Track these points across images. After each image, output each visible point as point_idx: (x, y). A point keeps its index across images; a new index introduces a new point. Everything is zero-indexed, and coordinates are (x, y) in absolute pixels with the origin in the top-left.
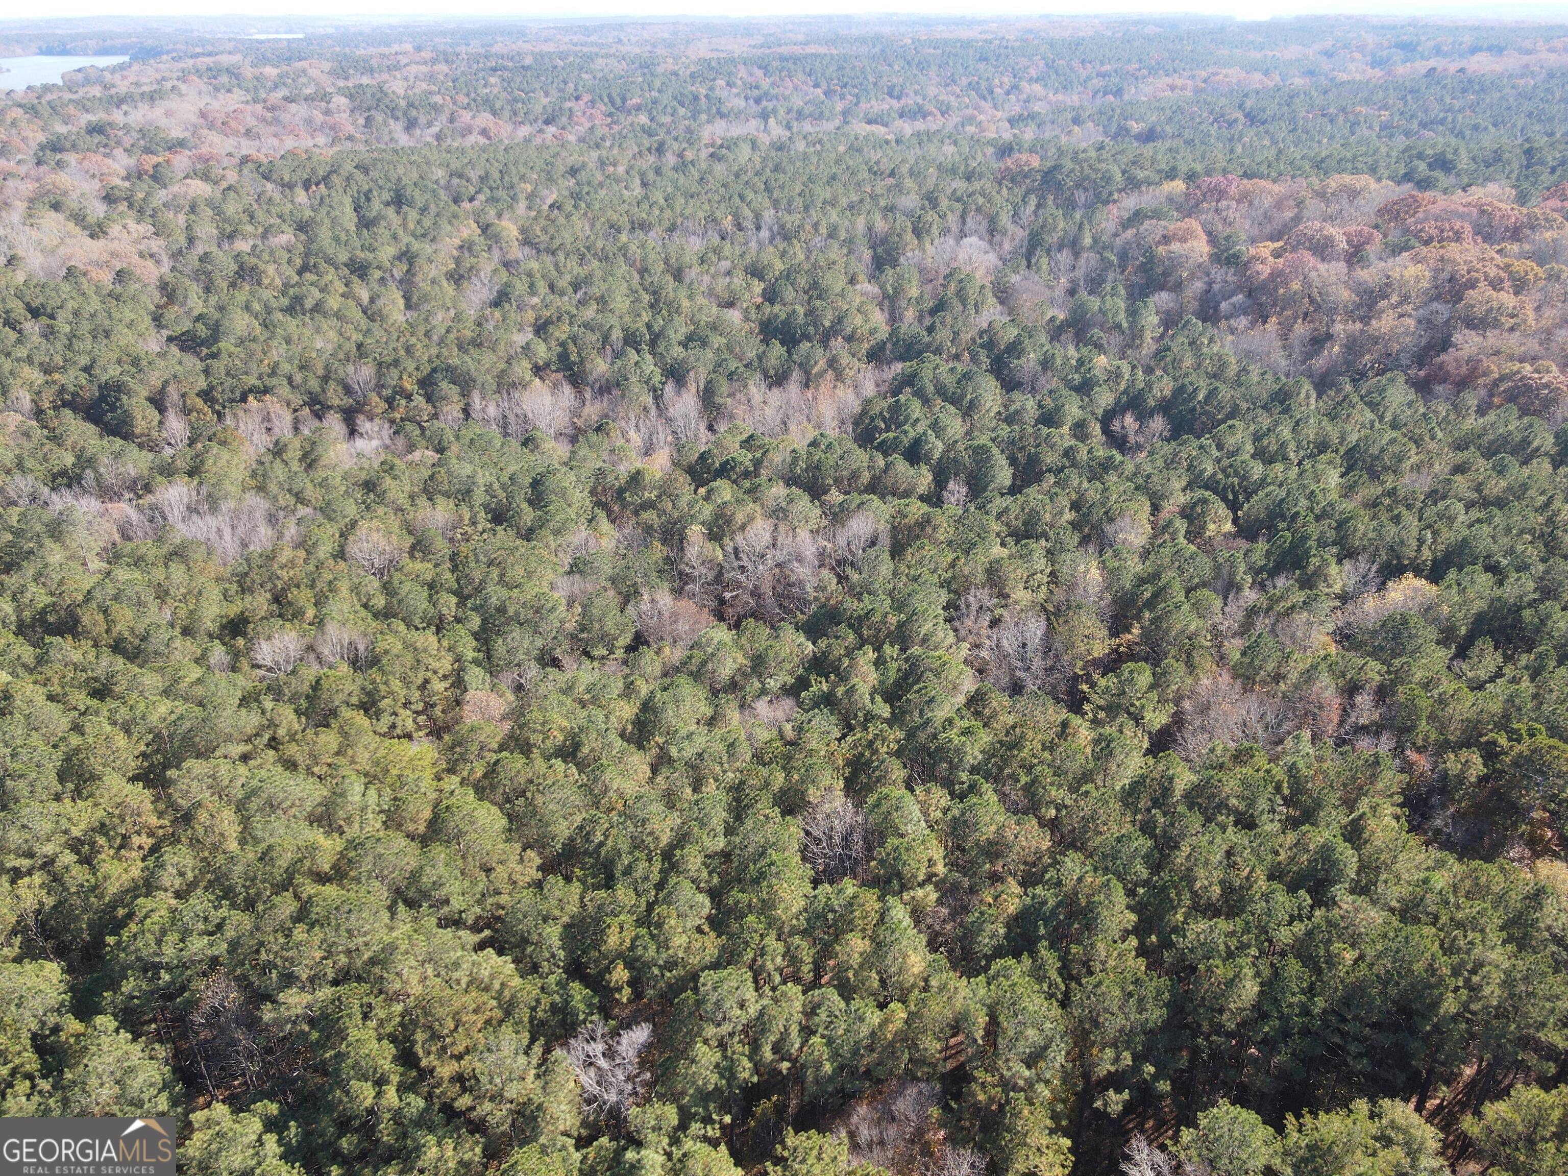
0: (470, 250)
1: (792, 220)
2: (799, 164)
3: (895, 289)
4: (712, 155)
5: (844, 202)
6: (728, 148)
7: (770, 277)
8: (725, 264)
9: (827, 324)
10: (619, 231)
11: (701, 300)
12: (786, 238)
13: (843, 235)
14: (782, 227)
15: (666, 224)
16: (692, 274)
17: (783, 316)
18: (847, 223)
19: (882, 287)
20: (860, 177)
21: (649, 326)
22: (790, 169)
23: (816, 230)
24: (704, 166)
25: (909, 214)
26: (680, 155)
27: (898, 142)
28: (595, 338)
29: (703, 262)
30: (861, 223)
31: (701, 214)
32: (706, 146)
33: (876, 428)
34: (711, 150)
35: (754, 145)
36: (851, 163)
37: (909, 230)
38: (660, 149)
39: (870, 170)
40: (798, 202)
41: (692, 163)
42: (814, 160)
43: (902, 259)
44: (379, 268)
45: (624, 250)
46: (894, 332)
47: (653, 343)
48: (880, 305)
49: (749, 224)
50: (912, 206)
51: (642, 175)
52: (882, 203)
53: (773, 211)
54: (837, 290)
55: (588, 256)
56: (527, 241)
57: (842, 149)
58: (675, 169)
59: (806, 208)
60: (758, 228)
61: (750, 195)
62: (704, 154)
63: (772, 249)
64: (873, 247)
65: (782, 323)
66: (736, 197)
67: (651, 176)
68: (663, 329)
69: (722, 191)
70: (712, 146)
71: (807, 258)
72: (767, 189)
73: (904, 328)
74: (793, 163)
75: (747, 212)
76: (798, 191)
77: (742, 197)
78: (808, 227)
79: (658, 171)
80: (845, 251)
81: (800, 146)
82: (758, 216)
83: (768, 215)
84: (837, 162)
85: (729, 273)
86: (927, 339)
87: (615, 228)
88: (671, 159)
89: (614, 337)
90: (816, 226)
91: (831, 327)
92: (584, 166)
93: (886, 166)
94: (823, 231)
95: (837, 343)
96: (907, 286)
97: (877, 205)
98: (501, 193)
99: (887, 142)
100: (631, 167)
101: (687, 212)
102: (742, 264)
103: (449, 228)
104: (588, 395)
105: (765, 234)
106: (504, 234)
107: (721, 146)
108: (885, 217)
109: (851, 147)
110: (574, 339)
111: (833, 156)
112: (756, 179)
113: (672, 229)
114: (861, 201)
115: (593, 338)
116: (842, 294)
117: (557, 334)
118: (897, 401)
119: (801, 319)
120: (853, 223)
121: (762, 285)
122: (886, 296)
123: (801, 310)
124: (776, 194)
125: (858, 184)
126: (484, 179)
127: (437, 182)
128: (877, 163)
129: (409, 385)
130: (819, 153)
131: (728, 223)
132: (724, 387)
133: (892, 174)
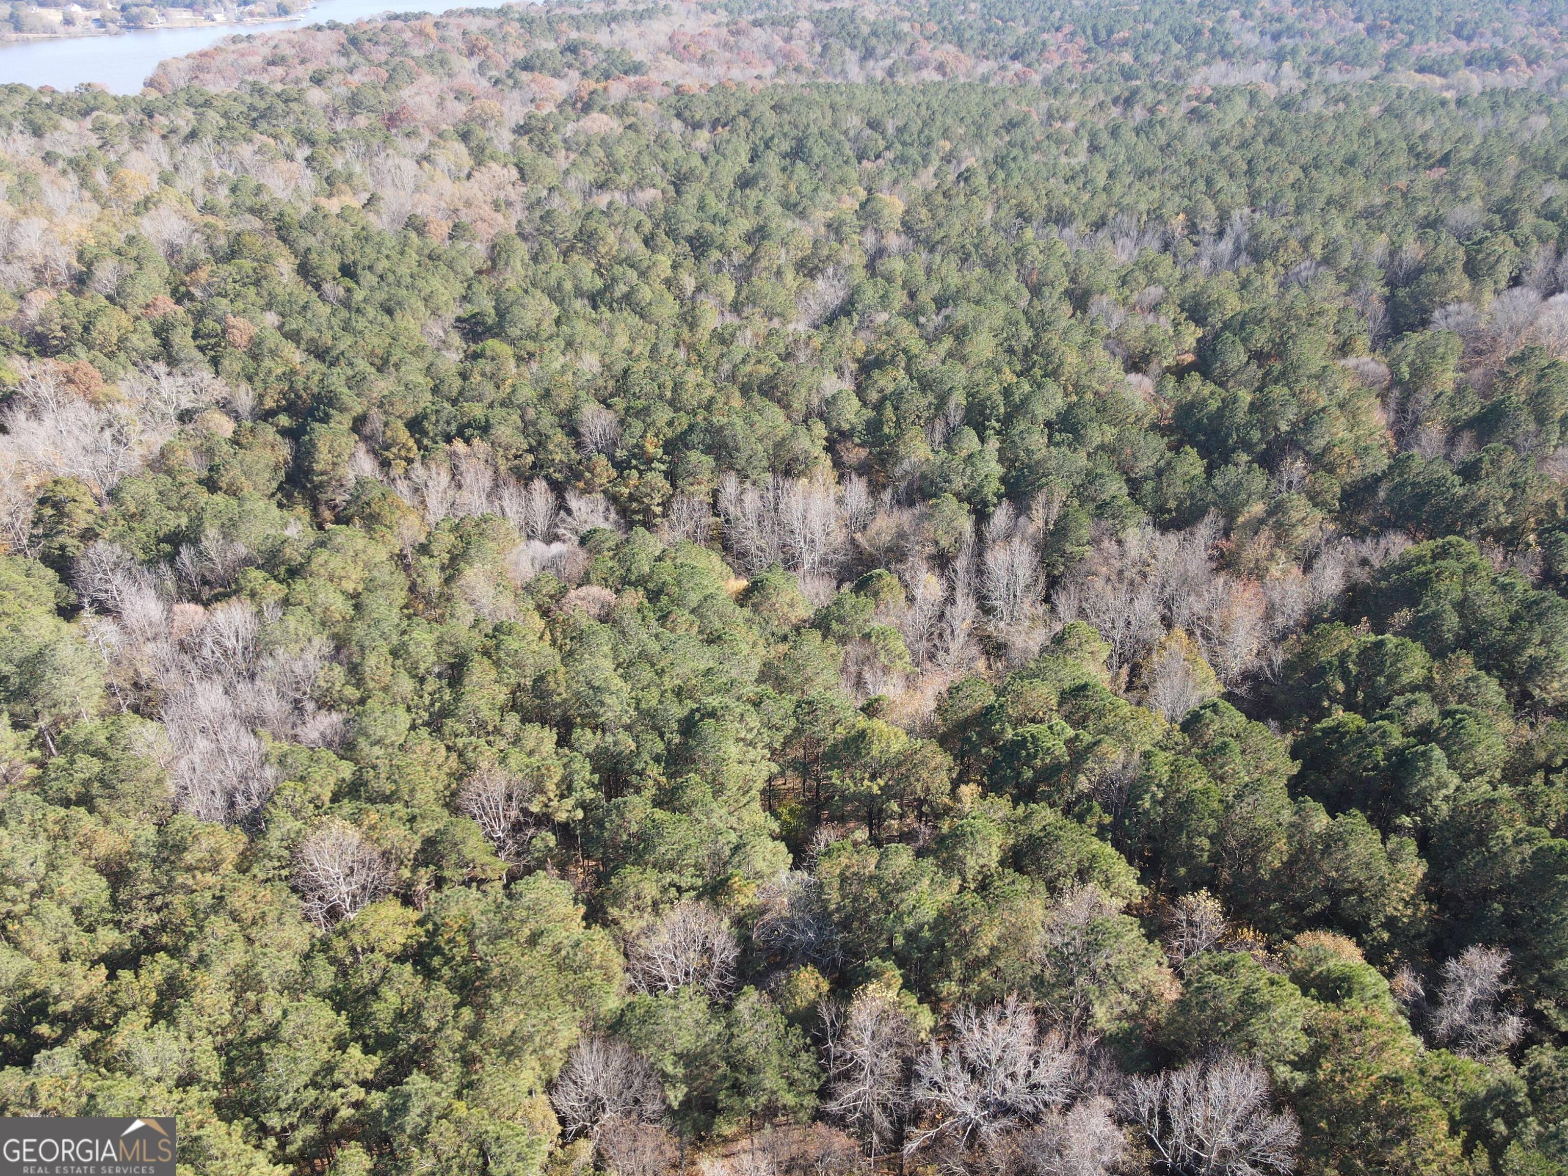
0: (837, 232)
1: (1271, 228)
2: (1306, 133)
3: (1416, 372)
4: (1193, 111)
5: (1360, 203)
6: (1217, 103)
7: (1216, 320)
8: (1155, 292)
9: (1284, 427)
10: (1029, 220)
11: (1100, 354)
12: (1257, 256)
13: (1346, 260)
14: (1255, 237)
15: (1093, 216)
16: (1099, 303)
17: (1214, 405)
18: (1357, 238)
19: (1393, 366)
20: (1393, 162)
21: (1007, 392)
22: (1292, 140)
23: (1306, 248)
24: (1176, 127)
25: (1463, 235)
26: (1152, 111)
27: (1460, 102)
28: (924, 402)
29: (1124, 283)
30: (1380, 244)
31: (1143, 206)
32: (1189, 99)
33: (1326, 690)
34: (1195, 104)
35: (1253, 99)
36: (1383, 135)
37: (1459, 265)
38: (1128, 102)
39: (1411, 149)
40: (1290, 197)
41: (1162, 123)
42: (1330, 128)
43: (1437, 314)
44: (721, 247)
45: (1019, 253)
46: (1399, 464)
47: (1007, 420)
48: (1383, 396)
49: (1209, 226)
50: (1469, 222)
51: (1093, 136)
52: (1421, 210)
53: (1247, 211)
54: (1314, 369)
55: (974, 256)
56: (908, 228)
57: (1375, 110)
58: (1138, 131)
59: (1299, 209)
60: (1220, 234)
61: (1222, 181)
62: (1181, 111)
63: (1229, 274)
64: (1391, 283)
65: (1211, 418)
66: (1201, 185)
67: (1104, 138)
68: (1025, 400)
69: (1185, 171)
70: (1197, 98)
71: (1281, 296)
72: (1251, 172)
73: (1417, 464)
74: (1298, 132)
75: (1210, 208)
76: (1291, 180)
77: (1209, 182)
78: (1293, 244)
79: (1114, 132)
80: (1343, 287)
81: (1316, 104)
82: (1224, 216)
83: (1240, 214)
84: (1363, 133)
85: (1155, 308)
86: (1460, 491)
87: (1024, 216)
88: (1139, 114)
89: (952, 405)
90: (1305, 243)
91: (1293, 432)
92: (1026, 118)
93: (1435, 147)
94: (1317, 250)
95: (1295, 468)
96: (1436, 368)
97: (1412, 214)
98: (914, 153)
99: (1443, 103)
100: (1083, 124)
101: (1126, 201)
102: (1177, 294)
103: (828, 196)
104: (887, 496)
105: (1226, 246)
106: (886, 212)
107: (1209, 100)
108: (1421, 238)
109: (1388, 110)
110: (899, 395)
111: (1360, 122)
112: (1237, 156)
113: (1099, 224)
114: (1387, 205)
115: (921, 401)
116: (1320, 377)
117: (882, 383)
118: (1380, 645)
119: (1241, 415)
120: (1367, 244)
121: (1200, 333)
122: (1396, 381)
123: (1246, 397)
124: (1260, 181)
125: (1389, 175)
126: (900, 130)
127: (846, 133)
128: (1424, 137)
129: (652, 448)
130: (1338, 117)
131: (1178, 222)
132: (1086, 528)
133: (1445, 160)
